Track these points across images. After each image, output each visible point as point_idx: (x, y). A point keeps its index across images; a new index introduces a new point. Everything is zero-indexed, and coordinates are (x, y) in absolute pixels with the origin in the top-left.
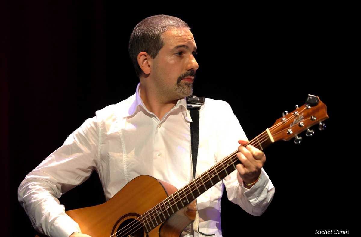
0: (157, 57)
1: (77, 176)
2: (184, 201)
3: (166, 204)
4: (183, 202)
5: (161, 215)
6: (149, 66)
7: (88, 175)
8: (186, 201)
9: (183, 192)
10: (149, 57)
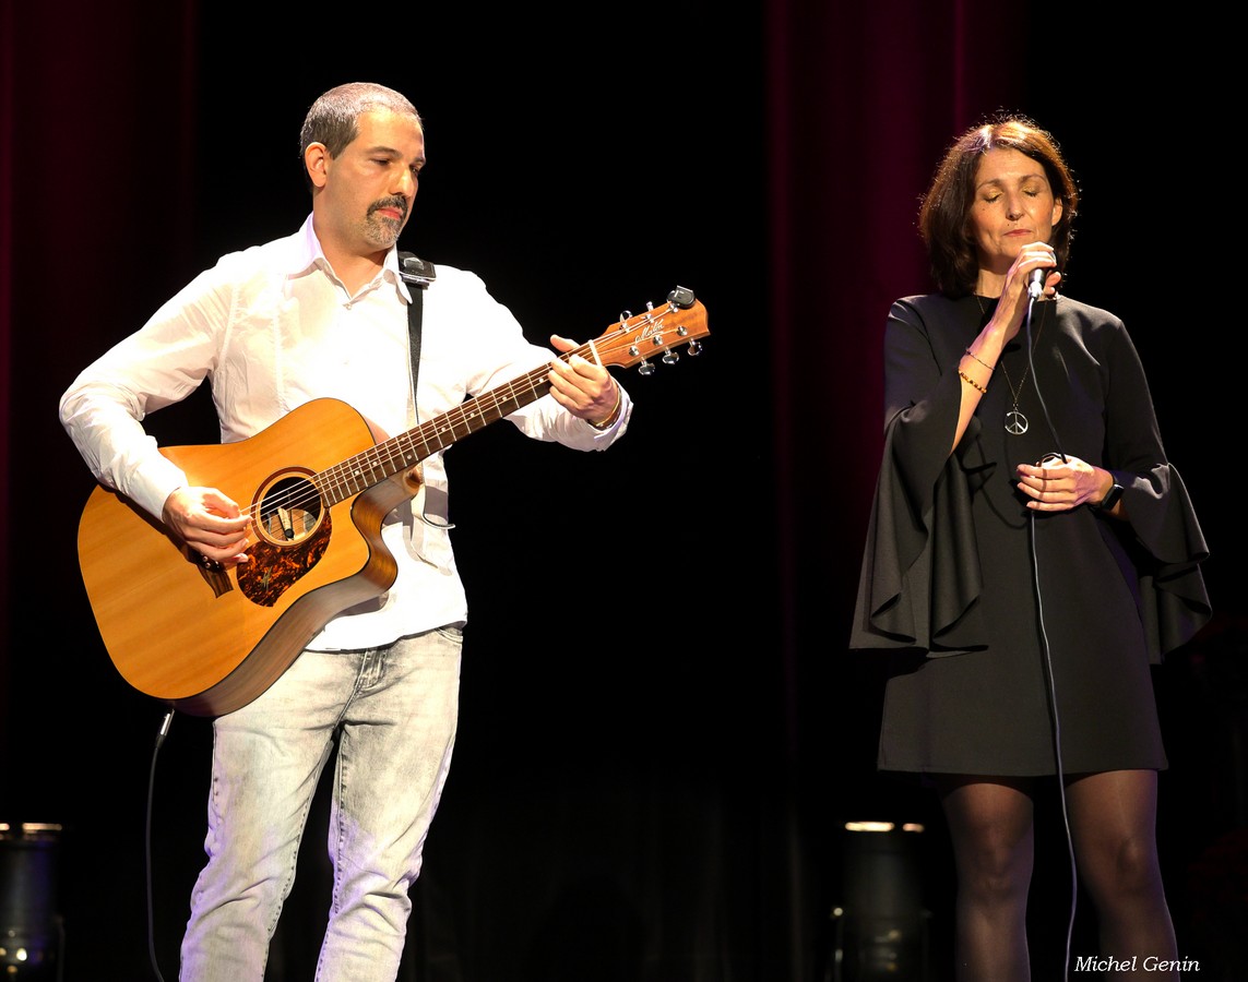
0: (340, 157)
1: (178, 383)
2: (409, 457)
3: (371, 458)
4: (406, 458)
5: (358, 478)
6: (325, 172)
7: (199, 383)
8: (413, 457)
9: (407, 440)
10: (326, 155)
